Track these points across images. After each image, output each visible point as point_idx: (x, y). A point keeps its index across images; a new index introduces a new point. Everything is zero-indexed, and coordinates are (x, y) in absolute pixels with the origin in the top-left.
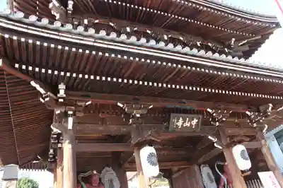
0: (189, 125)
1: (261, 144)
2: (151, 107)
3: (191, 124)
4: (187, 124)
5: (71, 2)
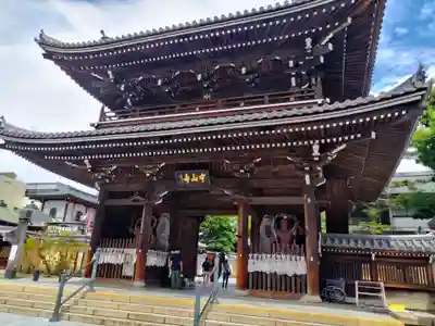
0: (197, 180)
3: (199, 179)
4: (195, 179)
5: (109, 72)
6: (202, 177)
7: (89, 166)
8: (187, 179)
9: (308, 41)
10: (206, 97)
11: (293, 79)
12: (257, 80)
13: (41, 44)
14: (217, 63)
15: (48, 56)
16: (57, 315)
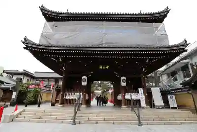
4: (104, 68)
6: (107, 67)
7: (60, 60)
8: (101, 67)
13: (41, 9)
15: (44, 14)
16: (74, 122)
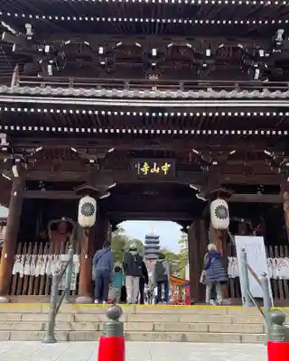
0: (158, 171)
1: (283, 198)
2: (112, 150)
3: (161, 170)
4: (156, 170)
5: (28, 26)
6: (166, 167)
7: (5, 143)
8: (146, 168)
9: (281, 31)
10: (153, 78)
11: (258, 71)
12: (213, 68)
14: (170, 40)
16: (51, 332)
